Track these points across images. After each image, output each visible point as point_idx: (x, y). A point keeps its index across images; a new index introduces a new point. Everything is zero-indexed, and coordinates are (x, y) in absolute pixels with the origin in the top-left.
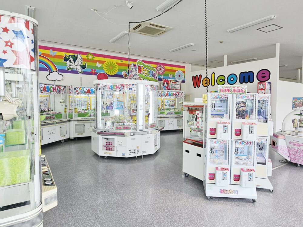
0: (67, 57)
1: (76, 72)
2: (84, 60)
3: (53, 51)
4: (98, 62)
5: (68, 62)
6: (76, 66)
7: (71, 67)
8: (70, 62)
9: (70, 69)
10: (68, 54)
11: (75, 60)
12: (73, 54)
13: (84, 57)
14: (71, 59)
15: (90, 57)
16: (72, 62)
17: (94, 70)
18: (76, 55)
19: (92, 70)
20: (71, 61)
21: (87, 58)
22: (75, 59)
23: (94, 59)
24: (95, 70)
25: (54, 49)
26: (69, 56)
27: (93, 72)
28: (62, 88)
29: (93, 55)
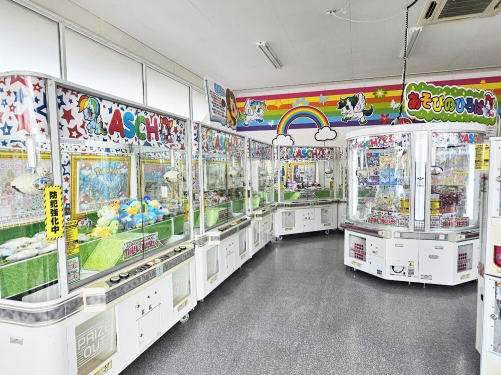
0: (343, 102)
1: (355, 123)
2: (369, 101)
3: (324, 97)
4: (393, 101)
5: (344, 109)
6: (356, 113)
7: (348, 116)
8: (348, 108)
9: (347, 119)
10: (344, 96)
11: (354, 105)
12: (351, 95)
13: (370, 95)
14: (349, 103)
15: (380, 93)
16: (351, 107)
17: (385, 115)
18: (356, 95)
19: (382, 115)
20: (348, 106)
21: (373, 96)
22: (354, 102)
23: (386, 95)
24: (388, 115)
25: (325, 93)
26: (346, 99)
27: (385, 119)
28: (326, 151)
29: (385, 88)
